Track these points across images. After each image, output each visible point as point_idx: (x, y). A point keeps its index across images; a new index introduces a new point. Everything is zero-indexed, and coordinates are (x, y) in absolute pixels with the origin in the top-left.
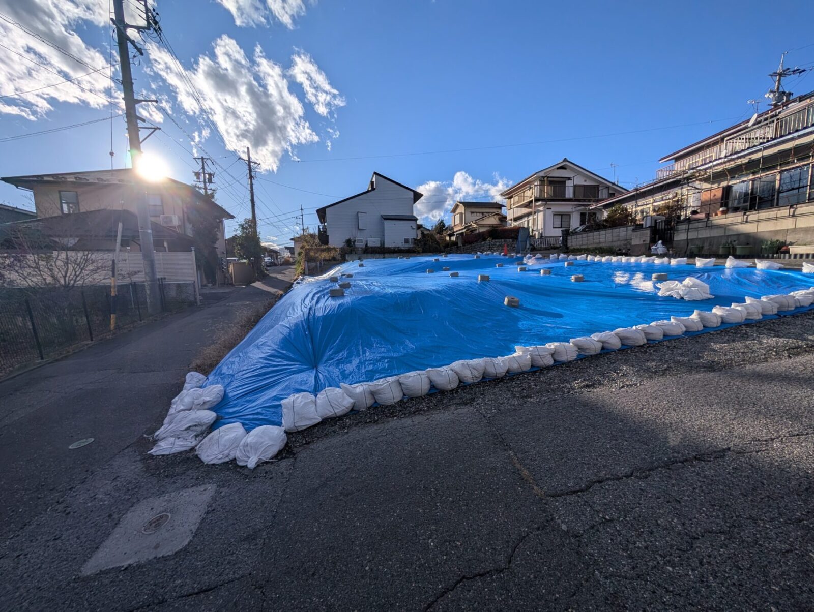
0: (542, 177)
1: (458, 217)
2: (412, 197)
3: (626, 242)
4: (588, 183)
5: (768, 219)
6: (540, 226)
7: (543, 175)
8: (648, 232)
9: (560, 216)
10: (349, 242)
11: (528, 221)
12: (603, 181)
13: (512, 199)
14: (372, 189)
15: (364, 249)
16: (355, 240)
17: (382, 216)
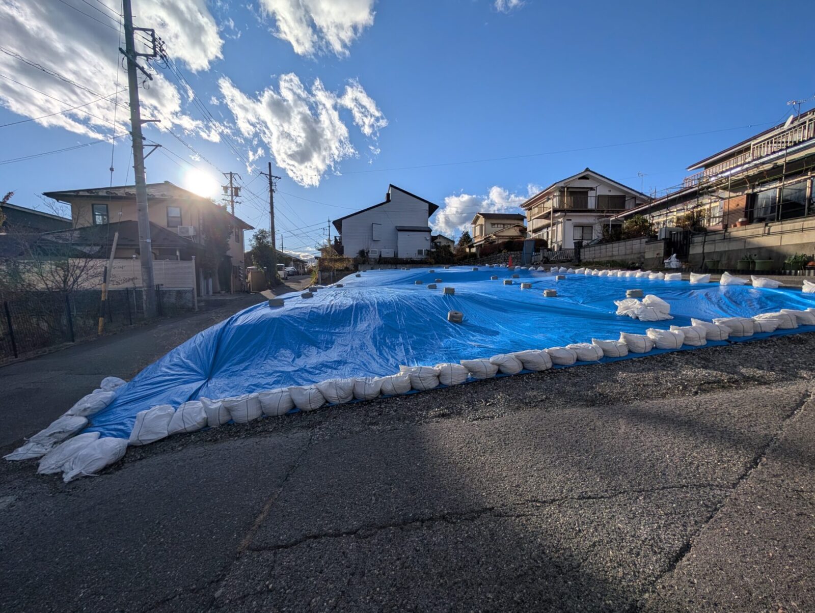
0: (562, 187)
1: (478, 228)
2: (428, 208)
3: (639, 256)
4: (613, 193)
5: (793, 231)
6: (559, 238)
7: (563, 186)
8: (662, 244)
9: (581, 228)
10: (362, 253)
11: (548, 233)
12: (630, 191)
13: (532, 211)
14: (388, 201)
15: (378, 260)
16: (368, 251)
17: (396, 227)
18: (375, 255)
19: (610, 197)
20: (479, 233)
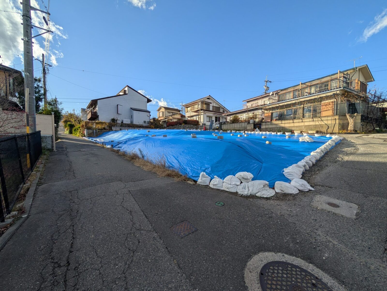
0: (203, 101)
1: (161, 113)
5: (287, 123)
6: (202, 120)
8: (253, 125)
9: (209, 117)
10: (113, 120)
12: (221, 106)
13: (188, 108)
14: (125, 94)
15: (120, 124)
16: (117, 119)
17: (131, 108)
18: (119, 122)
19: (216, 107)
20: (162, 116)
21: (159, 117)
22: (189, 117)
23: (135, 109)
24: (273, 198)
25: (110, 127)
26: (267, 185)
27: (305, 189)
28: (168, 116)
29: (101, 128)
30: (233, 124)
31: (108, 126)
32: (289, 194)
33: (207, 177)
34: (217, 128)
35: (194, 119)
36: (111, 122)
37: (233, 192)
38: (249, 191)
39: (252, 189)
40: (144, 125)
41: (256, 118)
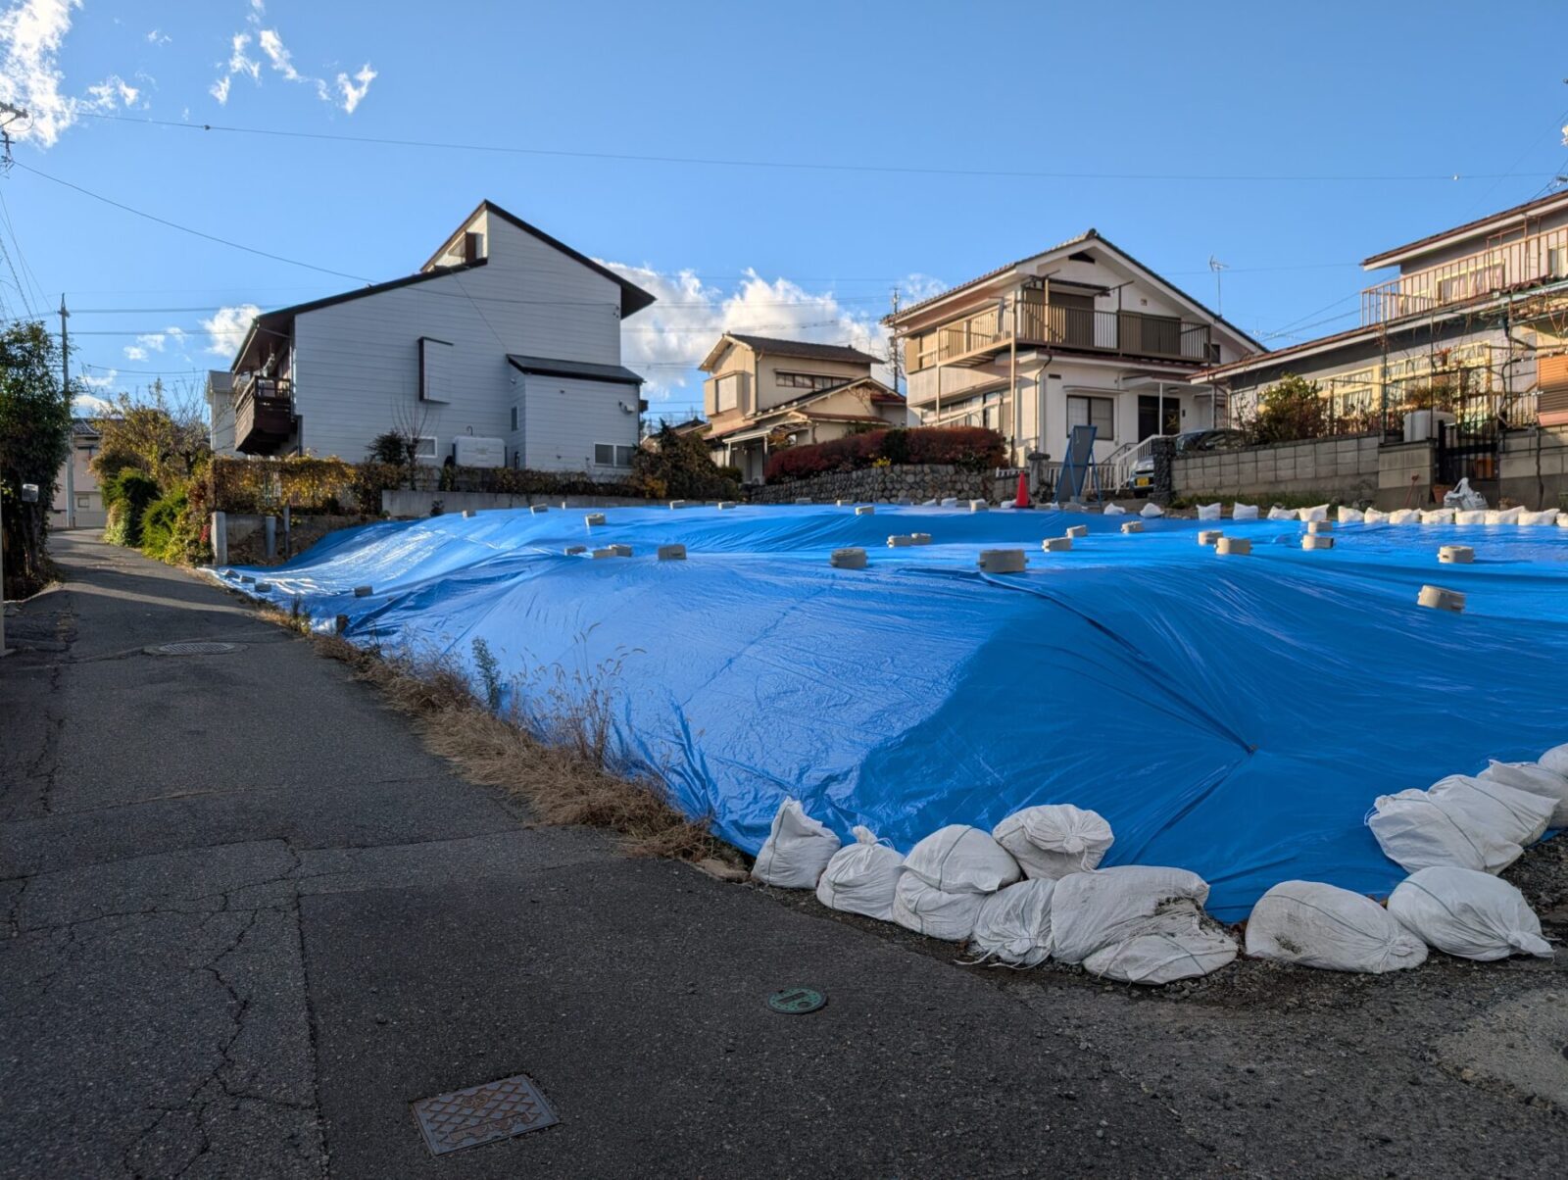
0: (1034, 278)
1: (728, 386)
4: (1153, 309)
9: (1085, 402)
10: (392, 447)
12: (1193, 308)
13: (926, 340)
14: (473, 260)
15: (437, 475)
16: (416, 441)
17: (511, 361)
18: (430, 458)
19: (1145, 318)
20: (733, 403)
21: (718, 414)
22: (929, 406)
23: (538, 366)
24: (1186, 992)
25: (366, 493)
26: (1193, 900)
27: (1484, 941)
28: (776, 408)
29: (309, 503)
30: (1265, 454)
31: (354, 488)
32: (1335, 971)
33: (815, 834)
34: (1143, 483)
35: (969, 417)
36: (378, 461)
37: (946, 937)
38: (1045, 940)
39: (1066, 925)
40: (600, 474)
41: (1464, 399)
